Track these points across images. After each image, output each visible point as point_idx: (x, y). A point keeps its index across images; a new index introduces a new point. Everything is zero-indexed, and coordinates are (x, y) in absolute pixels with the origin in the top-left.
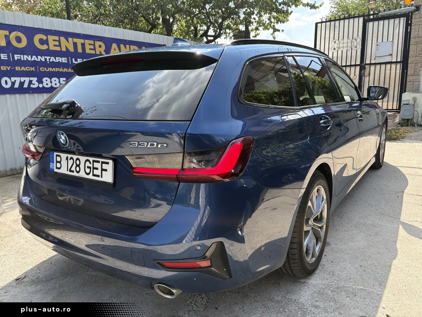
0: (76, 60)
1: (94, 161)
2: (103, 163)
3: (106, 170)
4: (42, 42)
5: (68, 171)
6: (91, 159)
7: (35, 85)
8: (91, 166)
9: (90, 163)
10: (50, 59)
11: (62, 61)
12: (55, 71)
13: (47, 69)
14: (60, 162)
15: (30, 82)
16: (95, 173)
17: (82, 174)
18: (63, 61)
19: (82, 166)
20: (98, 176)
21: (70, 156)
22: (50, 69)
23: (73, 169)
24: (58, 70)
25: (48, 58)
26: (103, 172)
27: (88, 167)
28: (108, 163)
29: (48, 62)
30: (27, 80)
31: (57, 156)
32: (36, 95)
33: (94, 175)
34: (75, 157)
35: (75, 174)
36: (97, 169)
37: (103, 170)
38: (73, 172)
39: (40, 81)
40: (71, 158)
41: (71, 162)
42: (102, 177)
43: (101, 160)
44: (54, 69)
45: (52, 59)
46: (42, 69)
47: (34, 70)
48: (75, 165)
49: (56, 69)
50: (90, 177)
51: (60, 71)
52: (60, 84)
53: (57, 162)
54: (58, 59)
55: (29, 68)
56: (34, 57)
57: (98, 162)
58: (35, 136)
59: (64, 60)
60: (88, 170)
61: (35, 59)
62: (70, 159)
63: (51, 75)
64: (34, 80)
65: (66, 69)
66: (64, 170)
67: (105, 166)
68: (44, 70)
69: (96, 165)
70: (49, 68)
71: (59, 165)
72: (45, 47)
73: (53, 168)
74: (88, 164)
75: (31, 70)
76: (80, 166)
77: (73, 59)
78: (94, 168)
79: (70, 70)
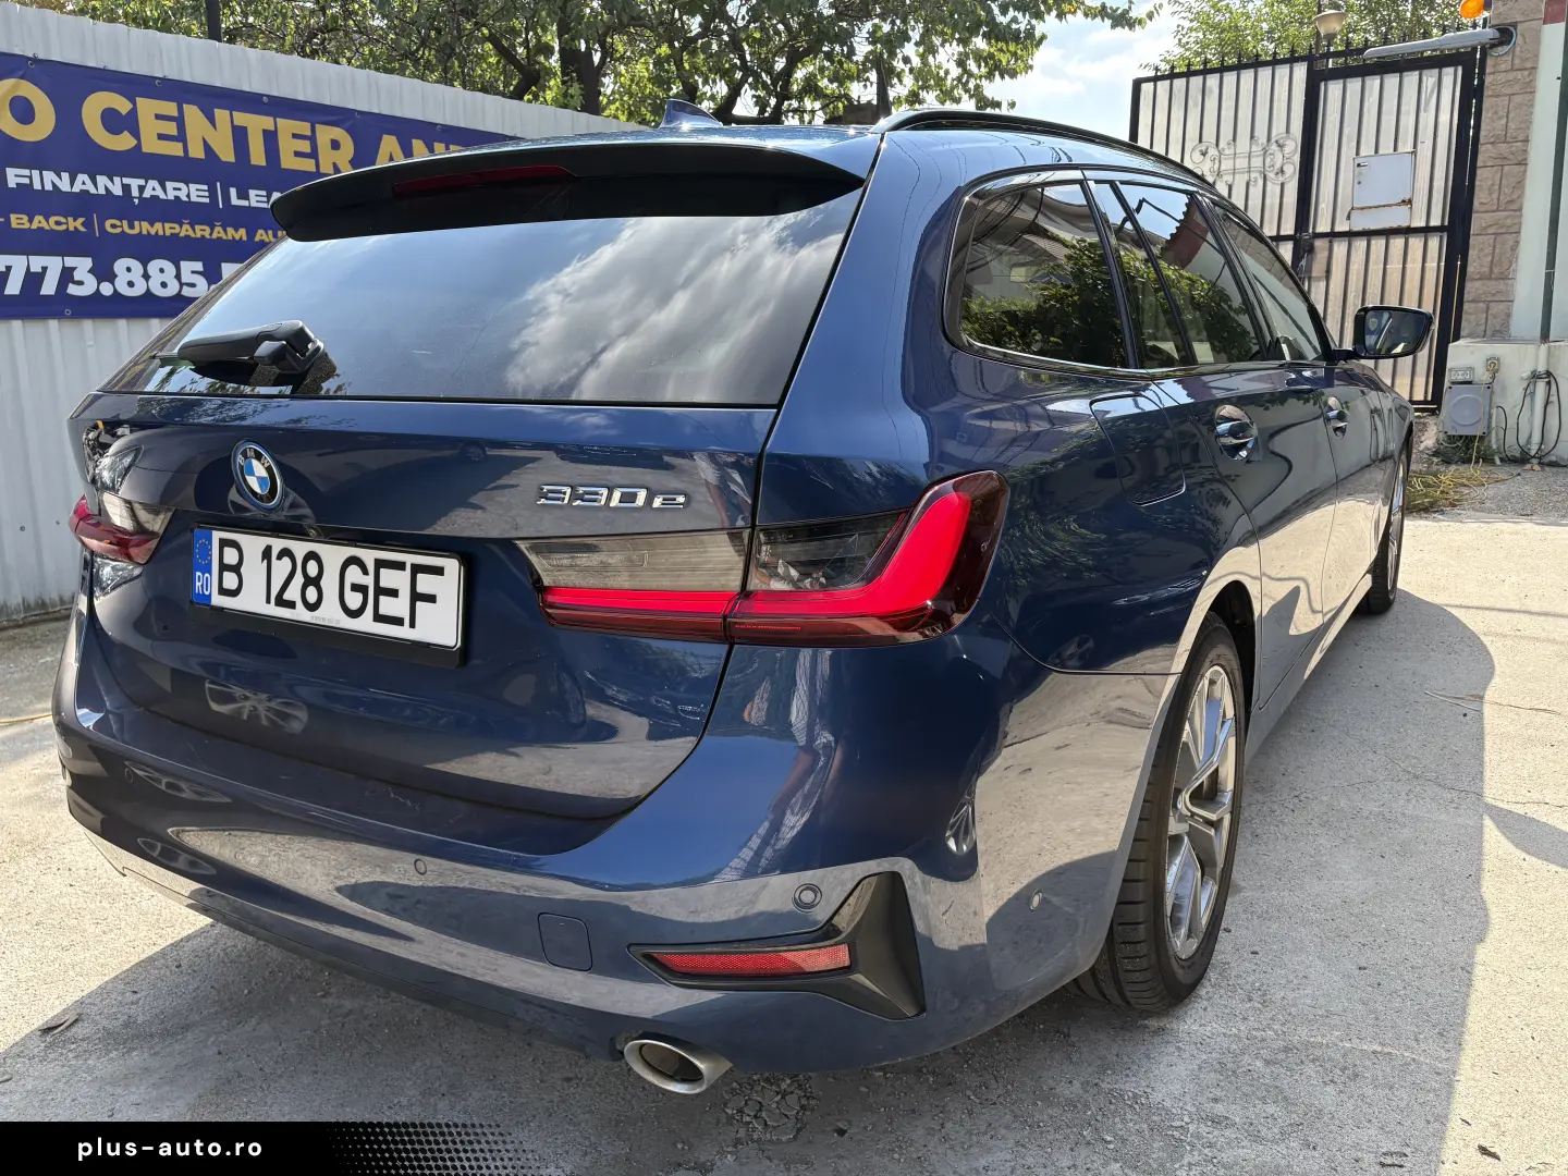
0: (243, 195)
1: (380, 564)
2: (417, 569)
3: (431, 599)
4: (112, 121)
5: (268, 601)
6: (369, 556)
7: (86, 285)
8: (369, 581)
9: (365, 572)
10: (142, 189)
11: (188, 196)
12: (161, 233)
13: (131, 227)
14: (236, 569)
15: (67, 275)
16: (382, 611)
17: (330, 614)
18: (194, 199)
19: (330, 583)
20: (398, 621)
21: (278, 544)
22: (144, 227)
23: (293, 593)
24: (173, 231)
25: (135, 183)
26: (419, 604)
27: (356, 588)
28: (439, 571)
29: (136, 201)
30: (55, 264)
31: (224, 543)
32: (88, 324)
33: (378, 618)
34: (300, 548)
35: (301, 614)
36: (393, 593)
37: (416, 597)
38: (291, 605)
39: (104, 273)
40: (286, 553)
41: (282, 568)
42: (412, 625)
43: (410, 559)
44: (158, 226)
45: (153, 188)
46: (113, 226)
47: (82, 229)
48: (299, 580)
49: (167, 225)
50: (365, 624)
51: (182, 235)
52: (181, 285)
53: (224, 567)
54: (174, 189)
55: (63, 220)
56: (82, 177)
57: (400, 566)
58: (127, 470)
59: (196, 193)
60: (354, 601)
61: (84, 188)
62: (279, 557)
63: (146, 251)
64: (82, 266)
65: (203, 227)
66: (252, 600)
67: (426, 583)
68: (118, 230)
69: (389, 578)
70: (140, 221)
71: (230, 581)
72: (124, 142)
73: (207, 593)
74: (354, 575)
75: (71, 229)
76: (323, 583)
77: (233, 191)
78: (380, 591)
79: (218, 232)
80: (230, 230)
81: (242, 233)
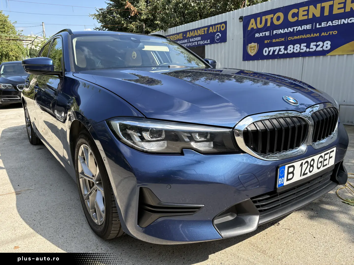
0: (320, 24)
7: (283, 52)
10: (297, 29)
11: (306, 28)
12: (299, 38)
13: (293, 38)
15: (280, 50)
18: (308, 28)
22: (296, 37)
24: (302, 37)
25: (295, 28)
29: (295, 32)
30: (277, 48)
32: (282, 60)
39: (286, 49)
44: (298, 36)
45: (299, 28)
46: (290, 38)
47: (284, 40)
49: (300, 36)
52: (300, 49)
54: (304, 27)
55: (280, 39)
56: (286, 29)
59: (308, 27)
61: (286, 31)
63: (294, 43)
64: (283, 47)
65: (308, 35)
68: (290, 39)
72: (295, 19)
75: (282, 40)
77: (318, 24)
79: (312, 35)
80: (315, 34)
81: (318, 34)
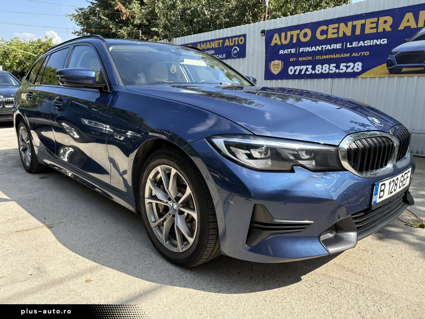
0: (351, 44)
4: (323, 33)
7: (310, 71)
10: (325, 47)
11: (336, 47)
12: (327, 58)
13: (321, 57)
15: (307, 70)
18: (337, 48)
22: (324, 57)
25: (324, 46)
29: (324, 51)
30: (304, 67)
32: (309, 80)
39: (314, 69)
44: (327, 56)
45: (328, 47)
46: (318, 58)
47: (311, 59)
49: (329, 56)
51: (332, 57)
52: (329, 70)
54: (333, 46)
55: (308, 57)
56: (314, 47)
59: (338, 46)
61: (314, 50)
63: (322, 62)
64: (310, 67)
65: (338, 55)
68: (319, 58)
70: (323, 55)
72: (324, 37)
75: (309, 59)
77: (348, 44)
79: (342, 55)
80: (345, 54)
81: (349, 55)
